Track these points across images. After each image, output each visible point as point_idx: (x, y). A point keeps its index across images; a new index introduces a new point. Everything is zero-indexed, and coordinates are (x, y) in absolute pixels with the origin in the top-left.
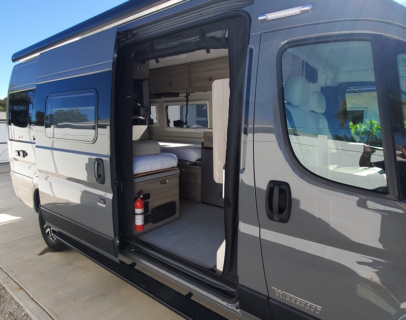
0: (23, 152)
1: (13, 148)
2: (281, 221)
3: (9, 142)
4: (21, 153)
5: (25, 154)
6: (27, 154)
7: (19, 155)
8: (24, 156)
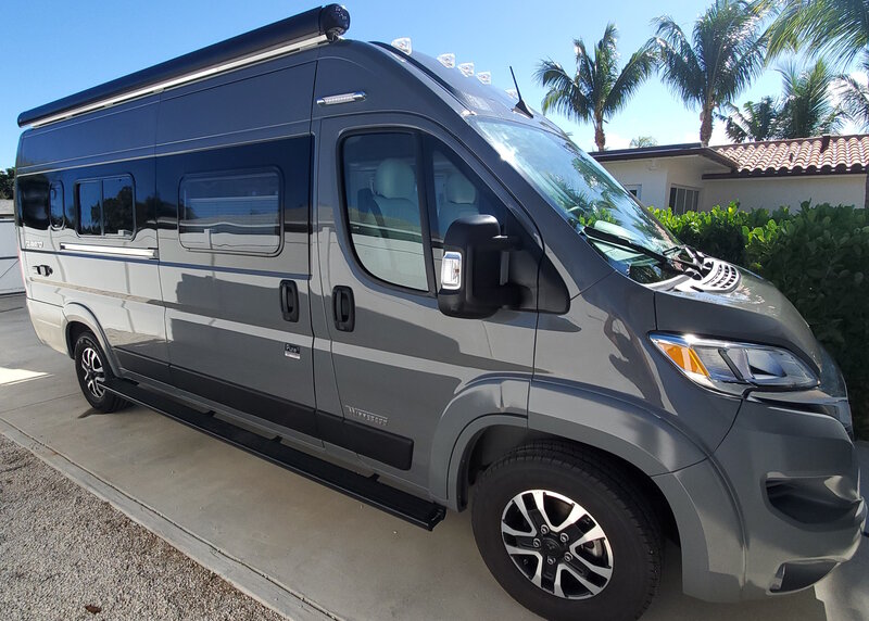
0: (46, 267)
1: (28, 262)
2: (346, 330)
3: (22, 253)
4: (43, 270)
5: (49, 271)
6: (51, 271)
7: (40, 273)
8: (47, 274)
